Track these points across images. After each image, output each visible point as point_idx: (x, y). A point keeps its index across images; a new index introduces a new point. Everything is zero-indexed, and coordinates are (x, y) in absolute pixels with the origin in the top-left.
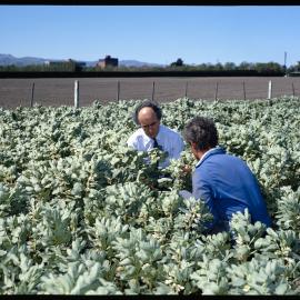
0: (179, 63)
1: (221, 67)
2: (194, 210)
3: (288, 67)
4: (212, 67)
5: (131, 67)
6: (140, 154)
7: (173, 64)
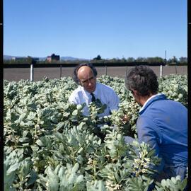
0: (99, 58)
1: (125, 61)
2: (141, 155)
3: (168, 60)
4: (119, 60)
5: (68, 61)
6: (79, 106)
7: (95, 59)
